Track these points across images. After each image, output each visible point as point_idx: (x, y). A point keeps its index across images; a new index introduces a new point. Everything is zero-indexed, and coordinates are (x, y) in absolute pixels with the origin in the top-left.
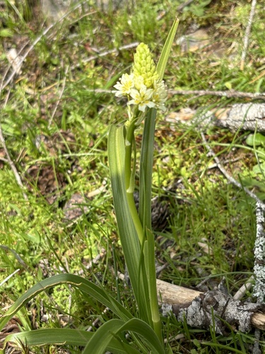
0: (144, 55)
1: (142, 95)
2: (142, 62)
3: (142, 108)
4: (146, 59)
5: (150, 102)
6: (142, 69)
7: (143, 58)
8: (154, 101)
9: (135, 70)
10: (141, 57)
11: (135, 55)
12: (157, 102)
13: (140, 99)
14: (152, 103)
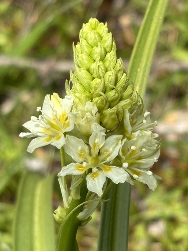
0: (98, 51)
1: (95, 152)
2: (93, 66)
3: (96, 185)
4: (103, 59)
5: (115, 169)
6: (94, 83)
7: (97, 57)
8: (125, 165)
9: (76, 86)
10: (90, 55)
11: (77, 48)
12: (133, 167)
13: (90, 161)
14: (121, 170)
